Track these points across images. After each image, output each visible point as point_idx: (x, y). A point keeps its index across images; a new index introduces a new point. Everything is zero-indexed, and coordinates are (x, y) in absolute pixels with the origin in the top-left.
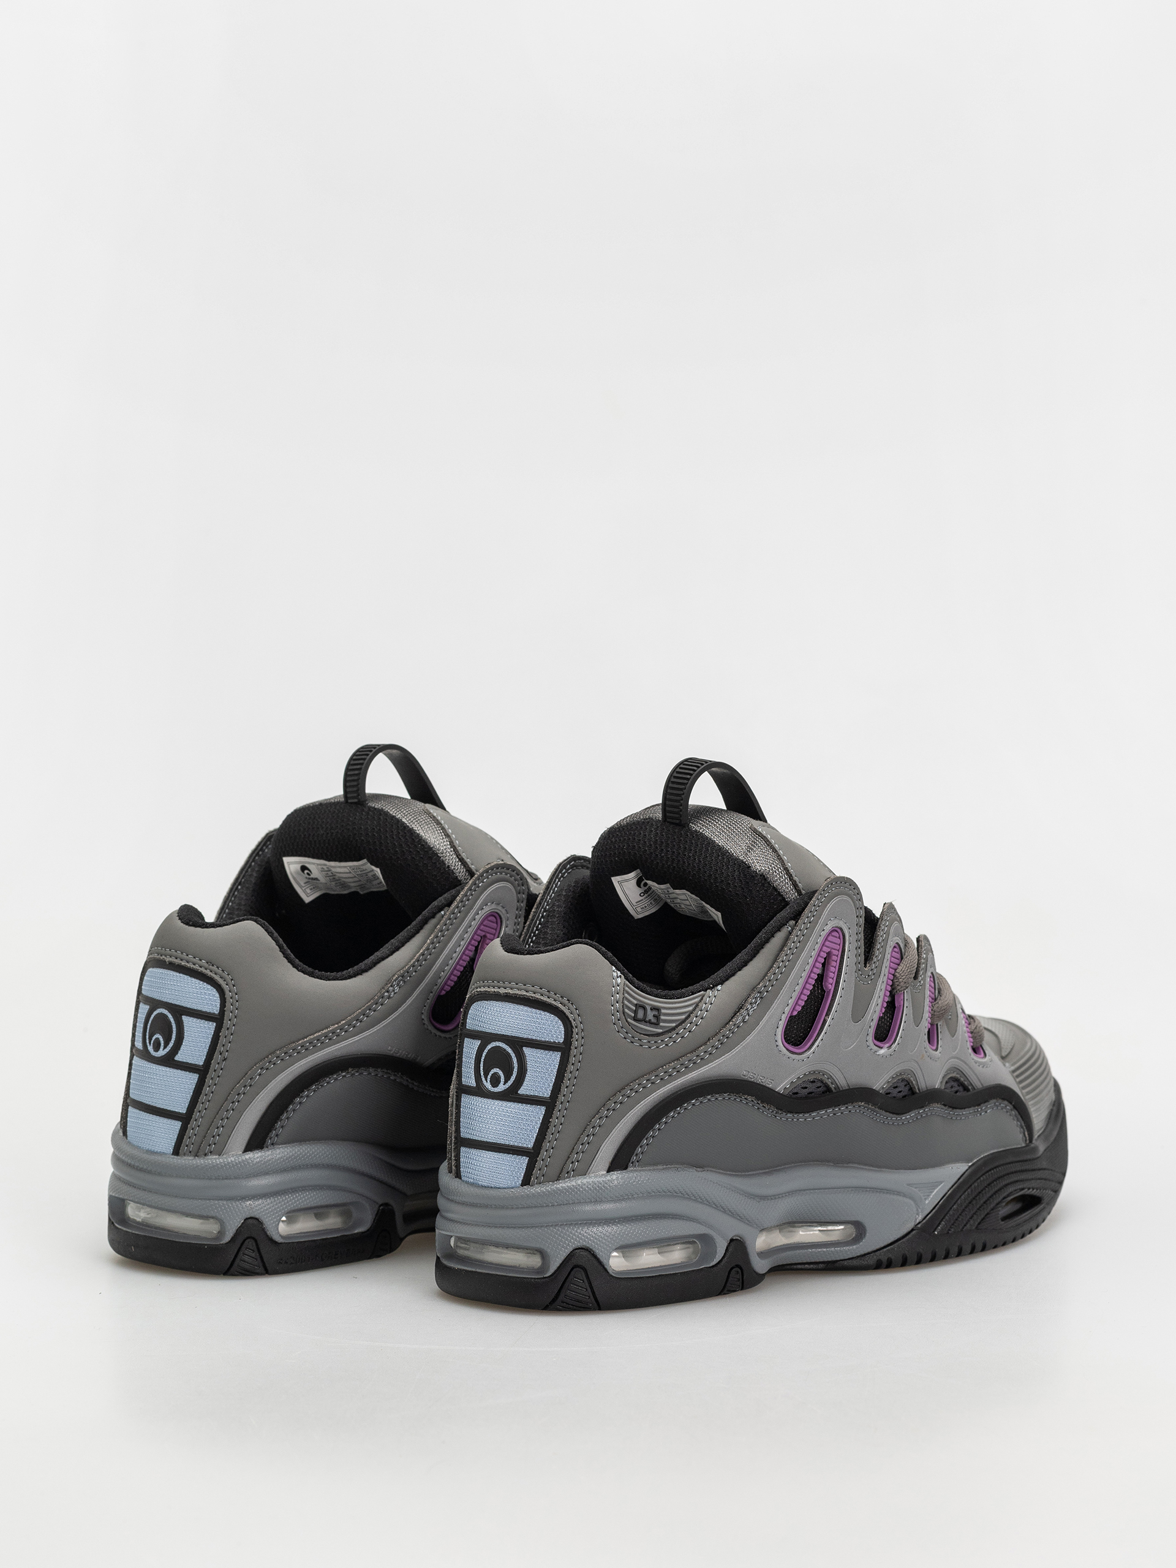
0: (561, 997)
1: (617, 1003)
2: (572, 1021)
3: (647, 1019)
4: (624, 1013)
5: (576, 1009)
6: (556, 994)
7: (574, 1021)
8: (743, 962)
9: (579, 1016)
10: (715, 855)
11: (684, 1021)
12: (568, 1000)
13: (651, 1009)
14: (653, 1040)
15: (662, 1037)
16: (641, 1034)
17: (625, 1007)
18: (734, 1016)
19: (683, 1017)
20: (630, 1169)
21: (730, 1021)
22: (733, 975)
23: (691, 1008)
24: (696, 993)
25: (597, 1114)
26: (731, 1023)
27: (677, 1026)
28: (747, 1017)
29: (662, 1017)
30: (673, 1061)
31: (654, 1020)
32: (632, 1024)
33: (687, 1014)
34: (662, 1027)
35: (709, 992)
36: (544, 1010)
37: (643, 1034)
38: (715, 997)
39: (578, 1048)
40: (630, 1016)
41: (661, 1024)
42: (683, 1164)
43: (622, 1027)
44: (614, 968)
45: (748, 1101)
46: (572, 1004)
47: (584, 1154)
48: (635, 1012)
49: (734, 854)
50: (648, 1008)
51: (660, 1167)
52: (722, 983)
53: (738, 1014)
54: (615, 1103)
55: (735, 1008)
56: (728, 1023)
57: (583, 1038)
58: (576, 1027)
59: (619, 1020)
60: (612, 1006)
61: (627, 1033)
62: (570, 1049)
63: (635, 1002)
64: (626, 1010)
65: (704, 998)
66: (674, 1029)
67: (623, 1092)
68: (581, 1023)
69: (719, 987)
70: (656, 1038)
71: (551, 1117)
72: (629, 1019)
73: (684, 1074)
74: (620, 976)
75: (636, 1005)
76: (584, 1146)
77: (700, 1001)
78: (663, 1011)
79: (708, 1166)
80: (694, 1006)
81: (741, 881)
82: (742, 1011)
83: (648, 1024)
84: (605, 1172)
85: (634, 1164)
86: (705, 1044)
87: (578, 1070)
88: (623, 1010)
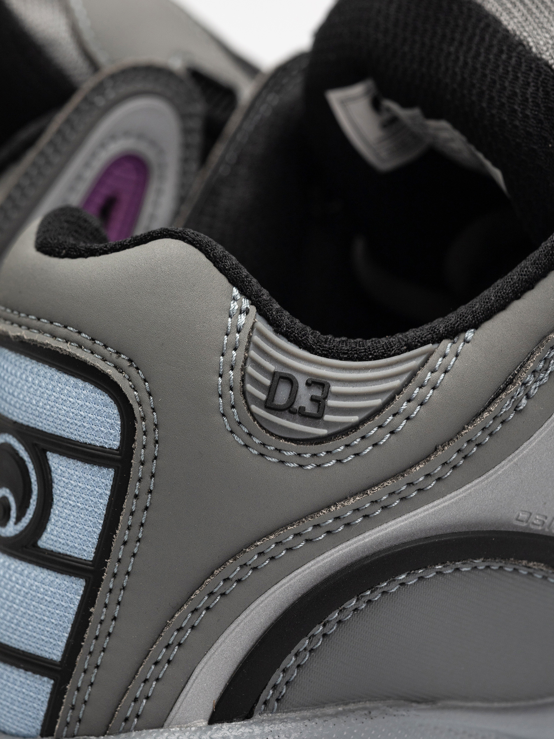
0: (117, 353)
1: (232, 370)
2: (135, 406)
3: (296, 406)
4: (244, 392)
5: (145, 381)
6: (106, 346)
7: (140, 404)
8: (526, 281)
9: (150, 394)
10: (495, 50)
11: (378, 411)
12: (130, 361)
13: (308, 384)
14: (308, 451)
15: (329, 445)
16: (281, 438)
17: (247, 378)
18: (494, 399)
19: (378, 402)
20: (257, 717)
21: (483, 411)
22: (503, 307)
23: (397, 383)
24: (416, 347)
25: (186, 602)
26: (486, 414)
27: (362, 422)
28: (524, 401)
29: (331, 402)
30: (354, 495)
31: (310, 408)
32: (266, 420)
33: (386, 397)
34: (328, 425)
35: (447, 346)
36: (85, 379)
37: (286, 439)
38: (457, 356)
39: (147, 465)
40: (256, 400)
41: (327, 417)
42: (384, 698)
43: (240, 423)
44: (235, 292)
45: (531, 571)
46: (137, 369)
47: (160, 683)
48: (271, 391)
49: (534, 50)
50: (301, 381)
51: (330, 710)
52: (476, 327)
53: (503, 396)
54: (225, 580)
55: (498, 380)
56: (479, 414)
57: (157, 442)
58: (143, 419)
59: (233, 407)
60: (221, 376)
61: (250, 434)
62: (131, 465)
63: (272, 367)
64: (249, 387)
65: (431, 359)
66: (355, 427)
67: (242, 559)
68: (154, 410)
69: (469, 335)
70: (314, 448)
71: (93, 605)
72: (254, 408)
73: (380, 521)
74: (247, 311)
75: (273, 375)
76: (159, 667)
77: (423, 365)
78: (335, 388)
79: (449, 698)
80: (405, 377)
81: (537, 105)
82: (512, 389)
83: (297, 416)
84: (205, 723)
85: (270, 706)
86: (426, 458)
87: (146, 508)
88: (243, 386)
